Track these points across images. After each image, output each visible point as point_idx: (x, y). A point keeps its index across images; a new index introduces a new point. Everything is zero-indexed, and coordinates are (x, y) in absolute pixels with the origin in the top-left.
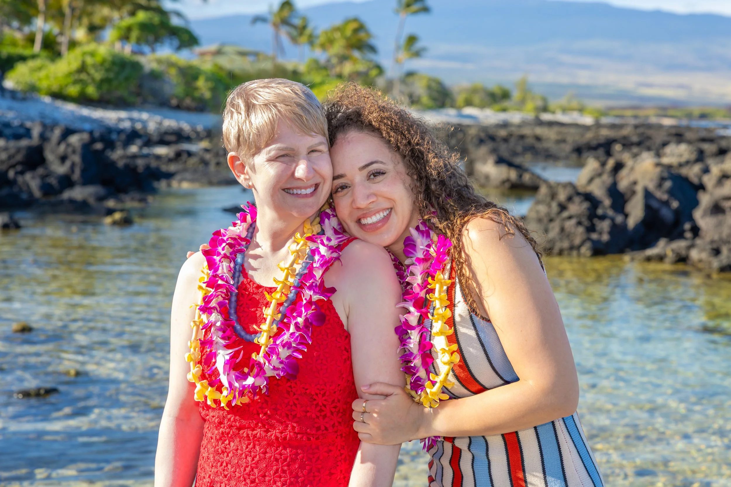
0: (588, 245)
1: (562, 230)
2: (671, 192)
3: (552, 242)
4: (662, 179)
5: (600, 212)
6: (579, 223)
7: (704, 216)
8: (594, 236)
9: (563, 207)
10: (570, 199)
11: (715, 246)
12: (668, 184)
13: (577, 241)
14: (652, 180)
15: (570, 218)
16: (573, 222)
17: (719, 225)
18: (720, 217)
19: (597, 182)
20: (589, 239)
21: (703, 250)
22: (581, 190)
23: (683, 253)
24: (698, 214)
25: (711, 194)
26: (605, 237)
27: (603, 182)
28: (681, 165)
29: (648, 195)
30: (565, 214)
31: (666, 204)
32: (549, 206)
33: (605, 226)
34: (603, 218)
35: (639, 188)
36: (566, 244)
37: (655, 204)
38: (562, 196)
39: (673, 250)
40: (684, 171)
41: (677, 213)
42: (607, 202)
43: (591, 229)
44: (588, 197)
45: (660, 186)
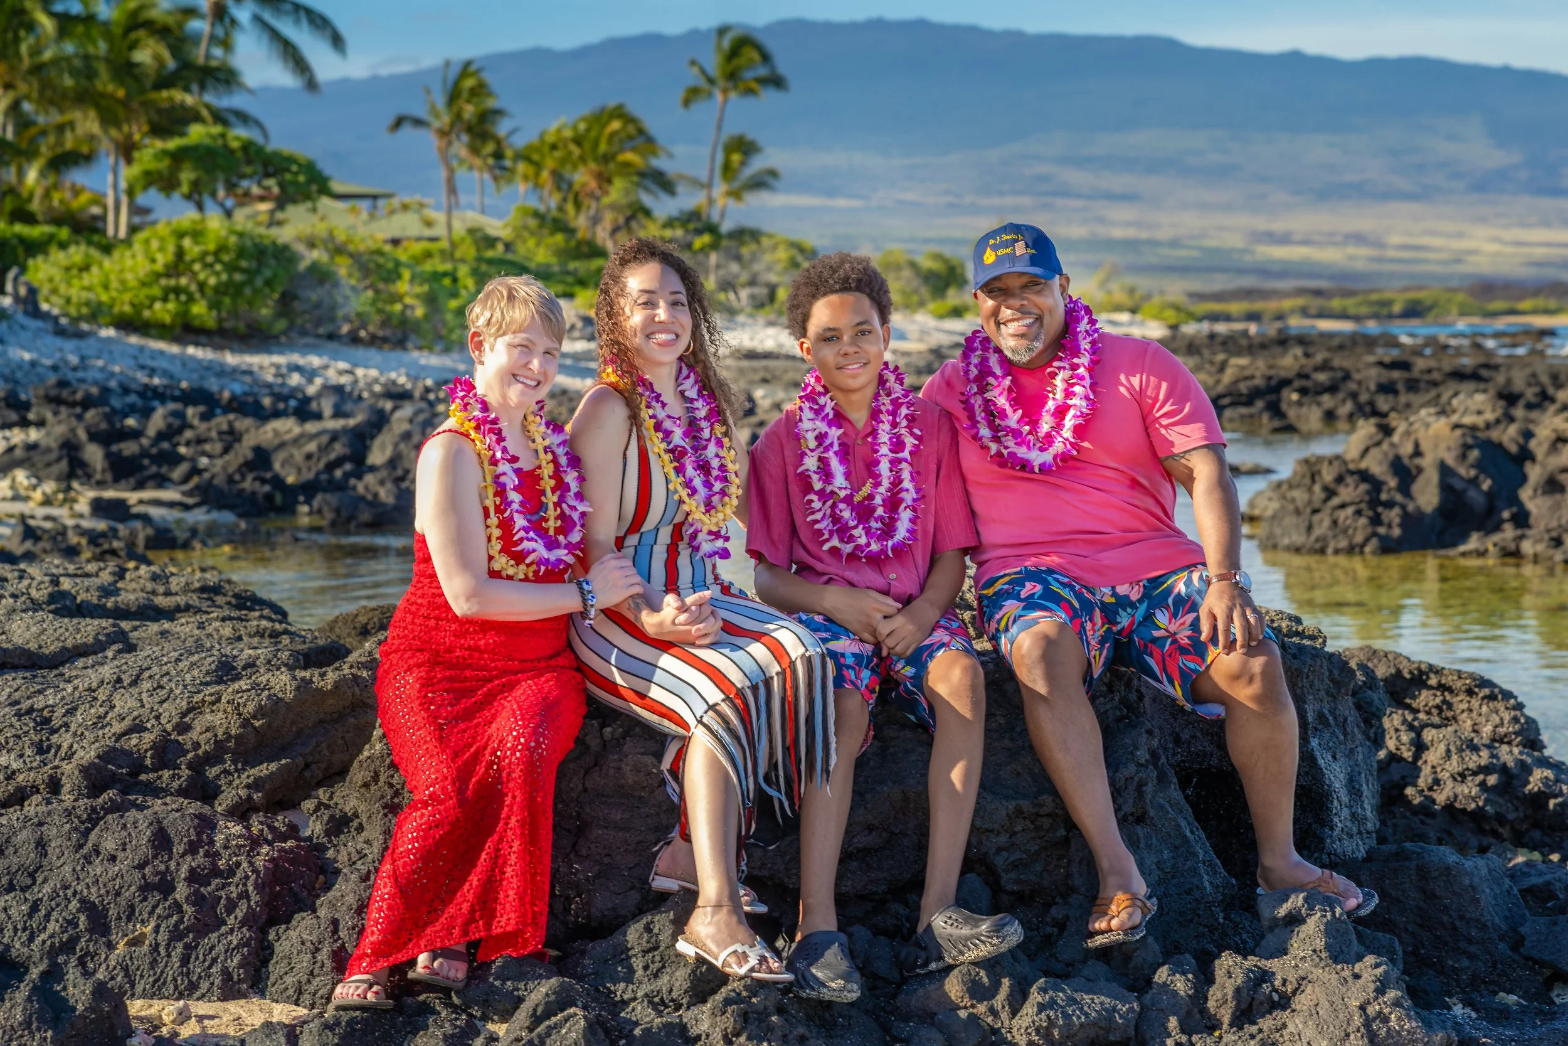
0: (1374, 542)
1: (1335, 523)
2: (1479, 465)
3: (1322, 539)
4: (1466, 448)
5: (1384, 497)
6: (1359, 513)
7: (1534, 496)
8: (1382, 530)
9: (1330, 493)
10: (1340, 479)
11: (1554, 534)
12: (1475, 454)
13: (1359, 538)
14: (1449, 449)
15: (1343, 506)
16: (1350, 510)
17: (1556, 507)
18: (1558, 497)
19: (1375, 452)
20: (1375, 534)
21: (1537, 541)
22: (1352, 466)
23: (1512, 547)
24: (1525, 494)
25: (1543, 466)
26: (1396, 532)
27: (1386, 454)
28: (1488, 426)
29: (1444, 470)
30: (1335, 501)
31: (1474, 482)
32: (1310, 490)
33: (1393, 515)
34: (1389, 505)
35: (1428, 462)
36: (1343, 543)
37: (1459, 485)
38: (1328, 475)
39: (1495, 545)
40: (1495, 435)
41: (1490, 495)
42: (1393, 483)
43: (1376, 521)
44: (1364, 476)
45: (1463, 457)
